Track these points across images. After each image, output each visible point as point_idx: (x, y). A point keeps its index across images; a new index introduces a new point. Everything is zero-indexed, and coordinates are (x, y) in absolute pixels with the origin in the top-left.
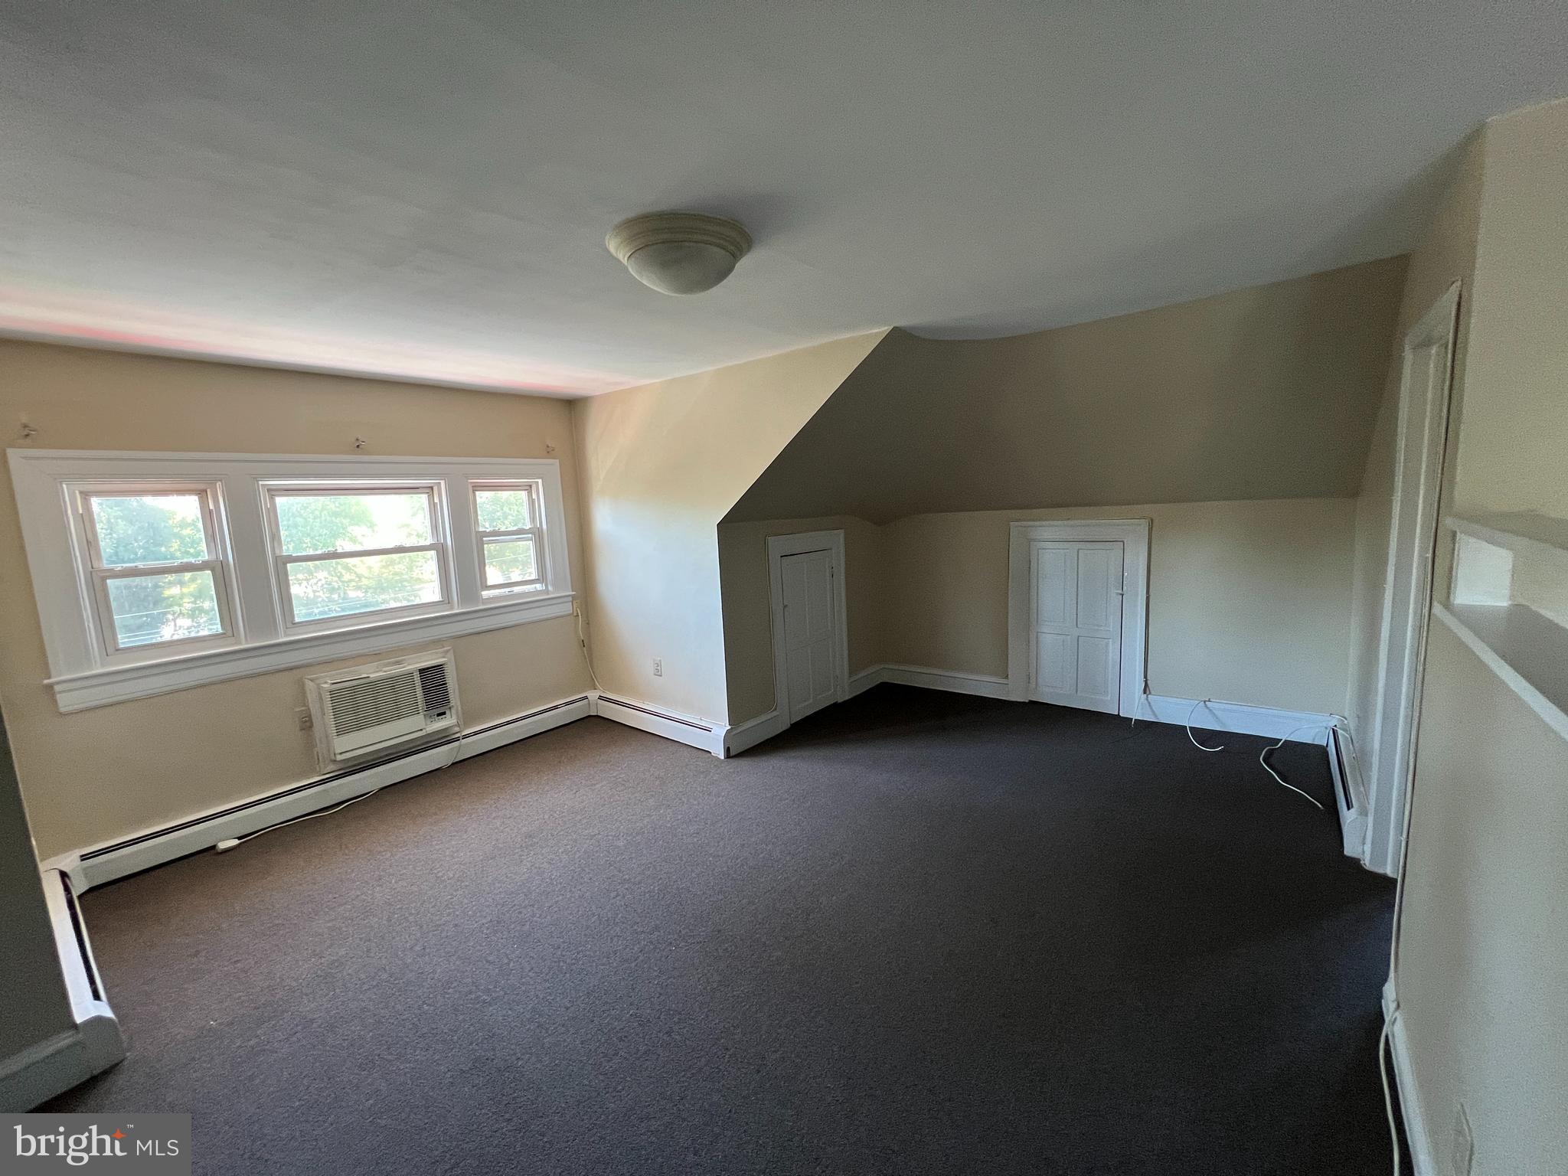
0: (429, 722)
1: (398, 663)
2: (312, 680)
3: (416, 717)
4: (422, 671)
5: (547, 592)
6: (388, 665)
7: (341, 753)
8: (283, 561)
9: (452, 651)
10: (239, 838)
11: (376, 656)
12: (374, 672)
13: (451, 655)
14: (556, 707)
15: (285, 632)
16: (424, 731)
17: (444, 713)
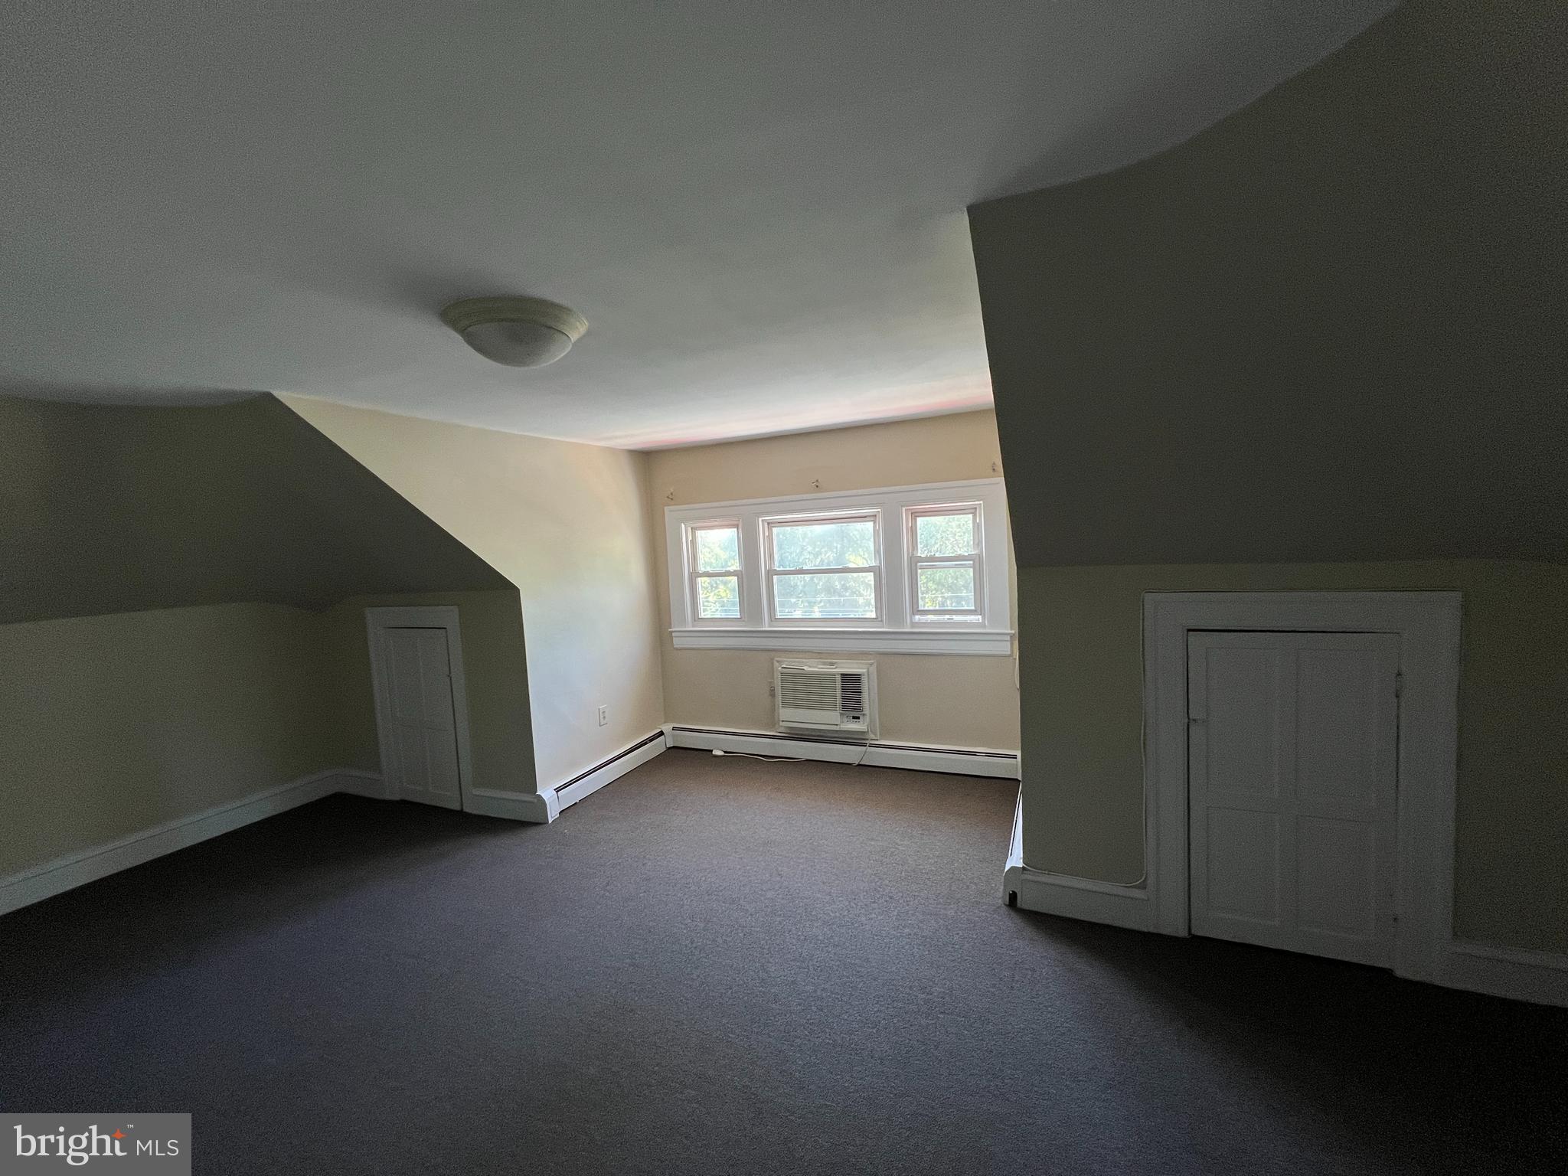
0: (845, 720)
1: (832, 664)
2: (778, 662)
3: (834, 713)
4: (844, 676)
5: (982, 625)
6: (824, 664)
7: (783, 721)
8: (771, 573)
9: (875, 664)
10: (725, 752)
11: (819, 654)
12: (811, 667)
13: (873, 669)
14: (974, 754)
15: (769, 624)
16: (838, 727)
17: (858, 718)
